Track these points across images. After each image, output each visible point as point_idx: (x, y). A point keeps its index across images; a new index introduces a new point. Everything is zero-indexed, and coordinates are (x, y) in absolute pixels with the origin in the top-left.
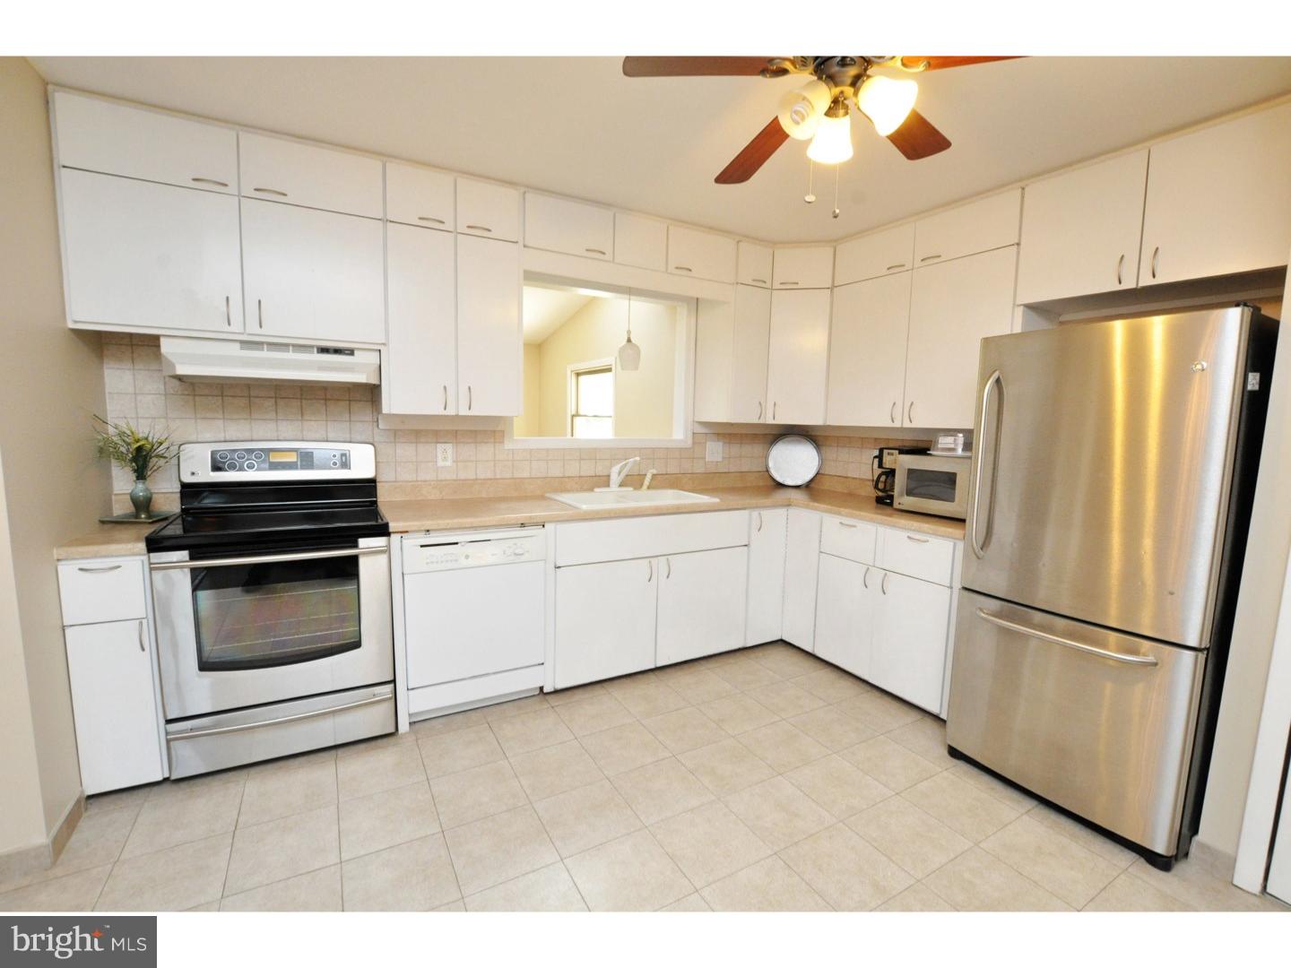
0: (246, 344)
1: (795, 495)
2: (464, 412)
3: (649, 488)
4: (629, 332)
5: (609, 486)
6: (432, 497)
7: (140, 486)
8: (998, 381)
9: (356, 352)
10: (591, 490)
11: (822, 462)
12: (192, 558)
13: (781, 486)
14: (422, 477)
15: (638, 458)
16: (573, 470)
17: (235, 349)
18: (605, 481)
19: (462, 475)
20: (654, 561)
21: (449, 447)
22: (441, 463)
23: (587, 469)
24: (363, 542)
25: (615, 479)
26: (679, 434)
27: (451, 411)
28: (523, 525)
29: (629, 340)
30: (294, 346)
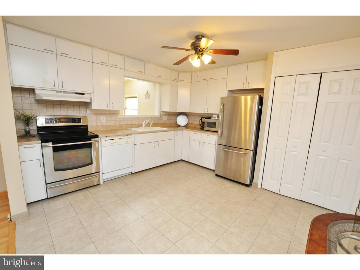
0: (58, 92)
1: (183, 128)
2: (111, 109)
3: (151, 127)
4: (147, 90)
5: (142, 126)
6: (101, 129)
7: (27, 127)
8: (223, 105)
9: (85, 94)
10: (138, 127)
11: (189, 120)
12: (53, 144)
13: (179, 126)
14: (97, 125)
15: (150, 120)
16: (134, 123)
17: (55, 93)
18: (141, 125)
19: (108, 124)
20: (155, 142)
21: (104, 117)
22: (102, 121)
23: (137, 122)
24: (92, 139)
25: (144, 125)
26: (157, 114)
27: (108, 109)
28: (127, 135)
29: (147, 92)
30: (70, 92)
